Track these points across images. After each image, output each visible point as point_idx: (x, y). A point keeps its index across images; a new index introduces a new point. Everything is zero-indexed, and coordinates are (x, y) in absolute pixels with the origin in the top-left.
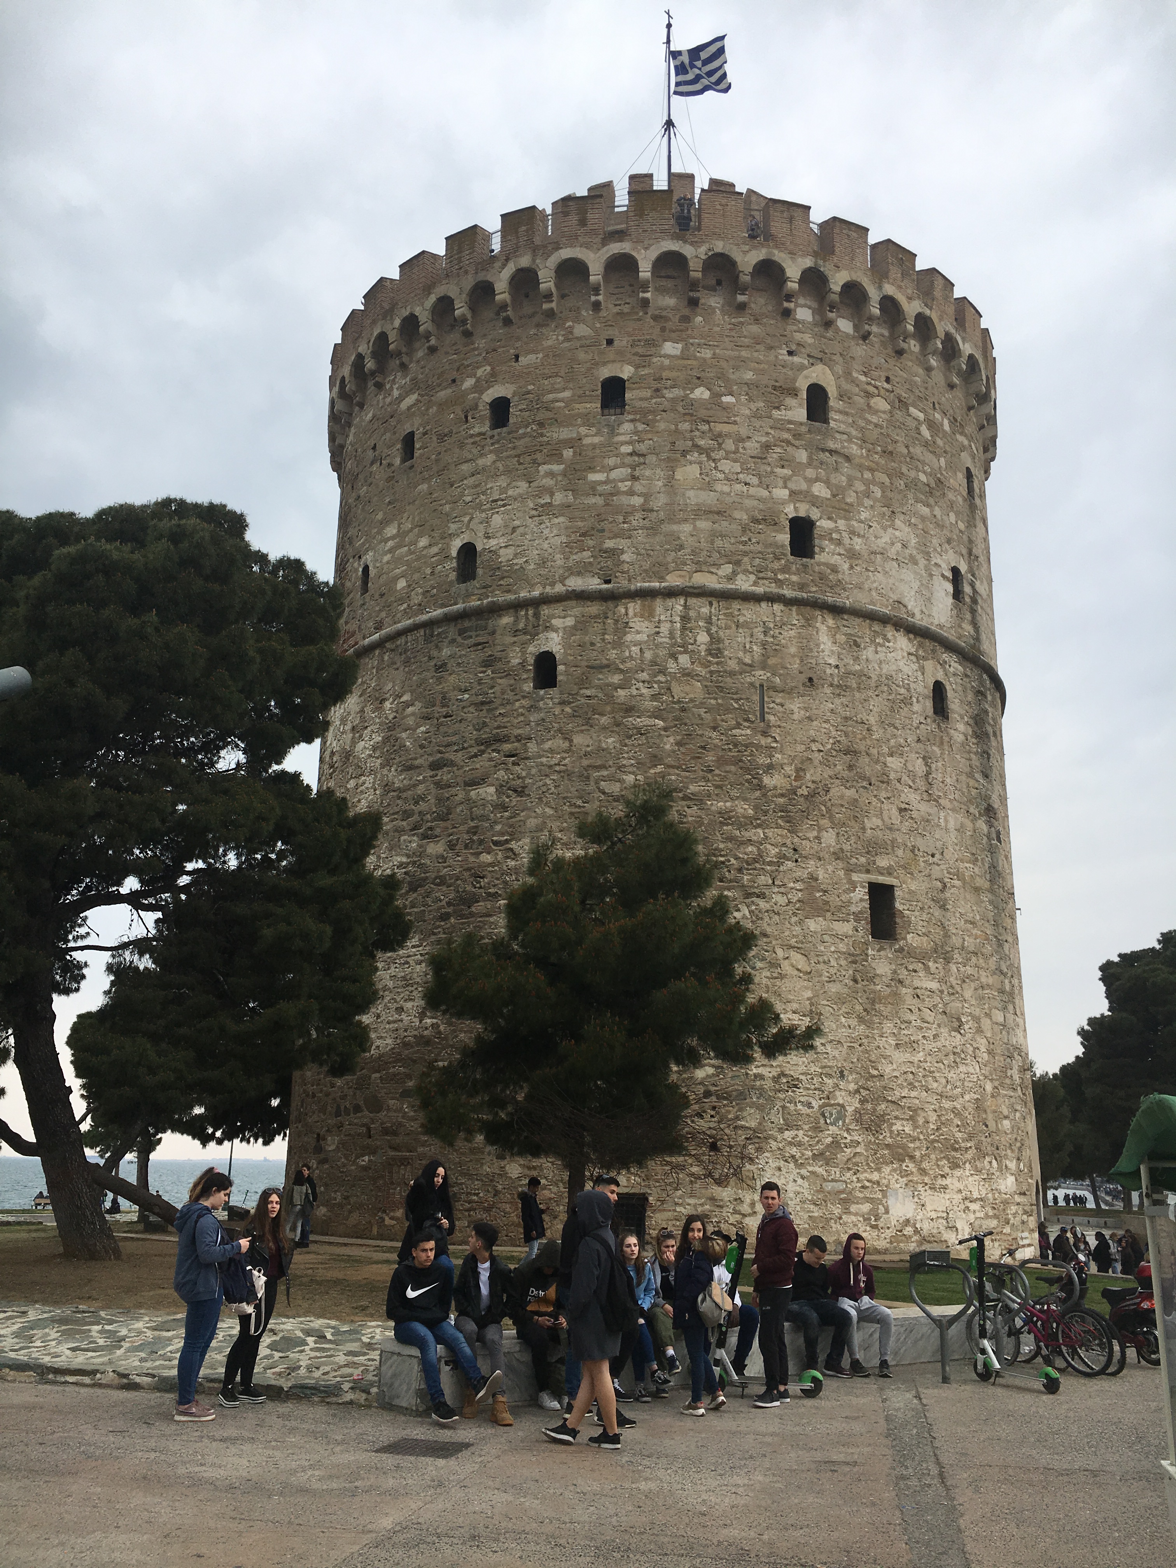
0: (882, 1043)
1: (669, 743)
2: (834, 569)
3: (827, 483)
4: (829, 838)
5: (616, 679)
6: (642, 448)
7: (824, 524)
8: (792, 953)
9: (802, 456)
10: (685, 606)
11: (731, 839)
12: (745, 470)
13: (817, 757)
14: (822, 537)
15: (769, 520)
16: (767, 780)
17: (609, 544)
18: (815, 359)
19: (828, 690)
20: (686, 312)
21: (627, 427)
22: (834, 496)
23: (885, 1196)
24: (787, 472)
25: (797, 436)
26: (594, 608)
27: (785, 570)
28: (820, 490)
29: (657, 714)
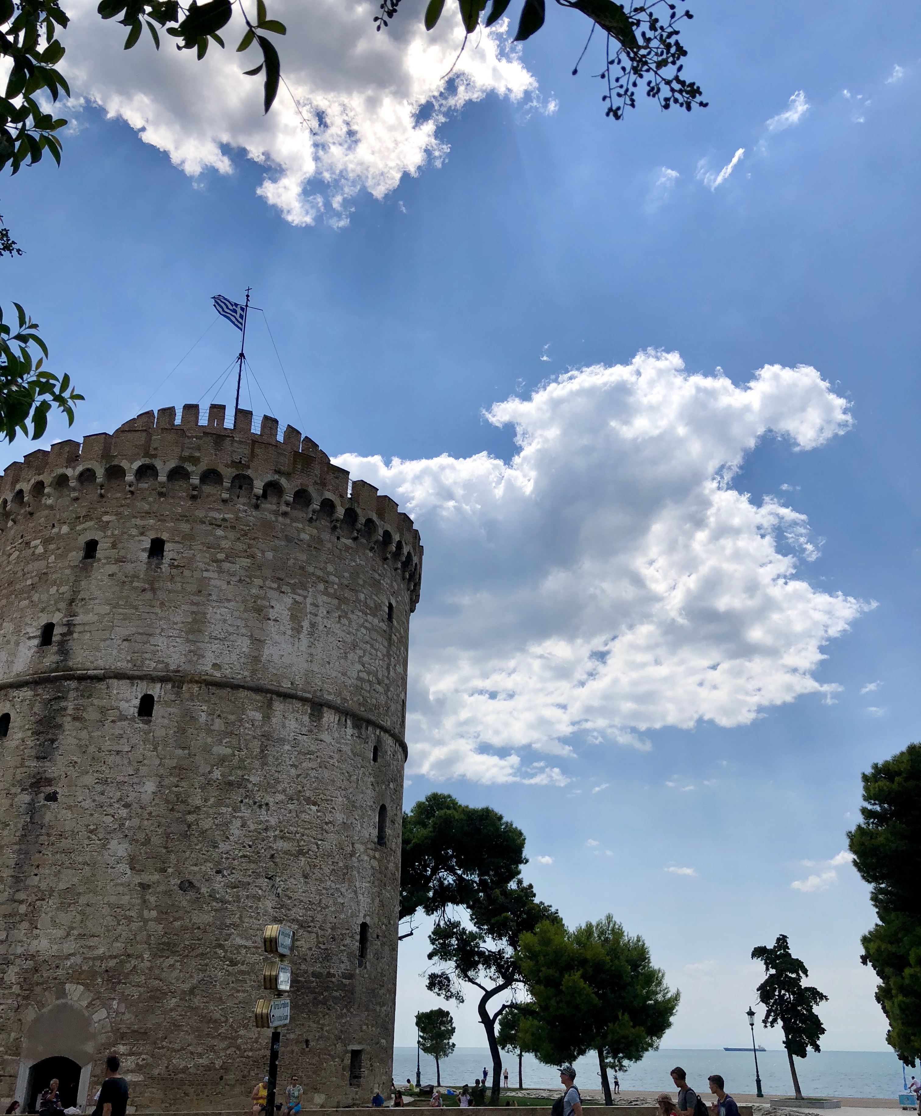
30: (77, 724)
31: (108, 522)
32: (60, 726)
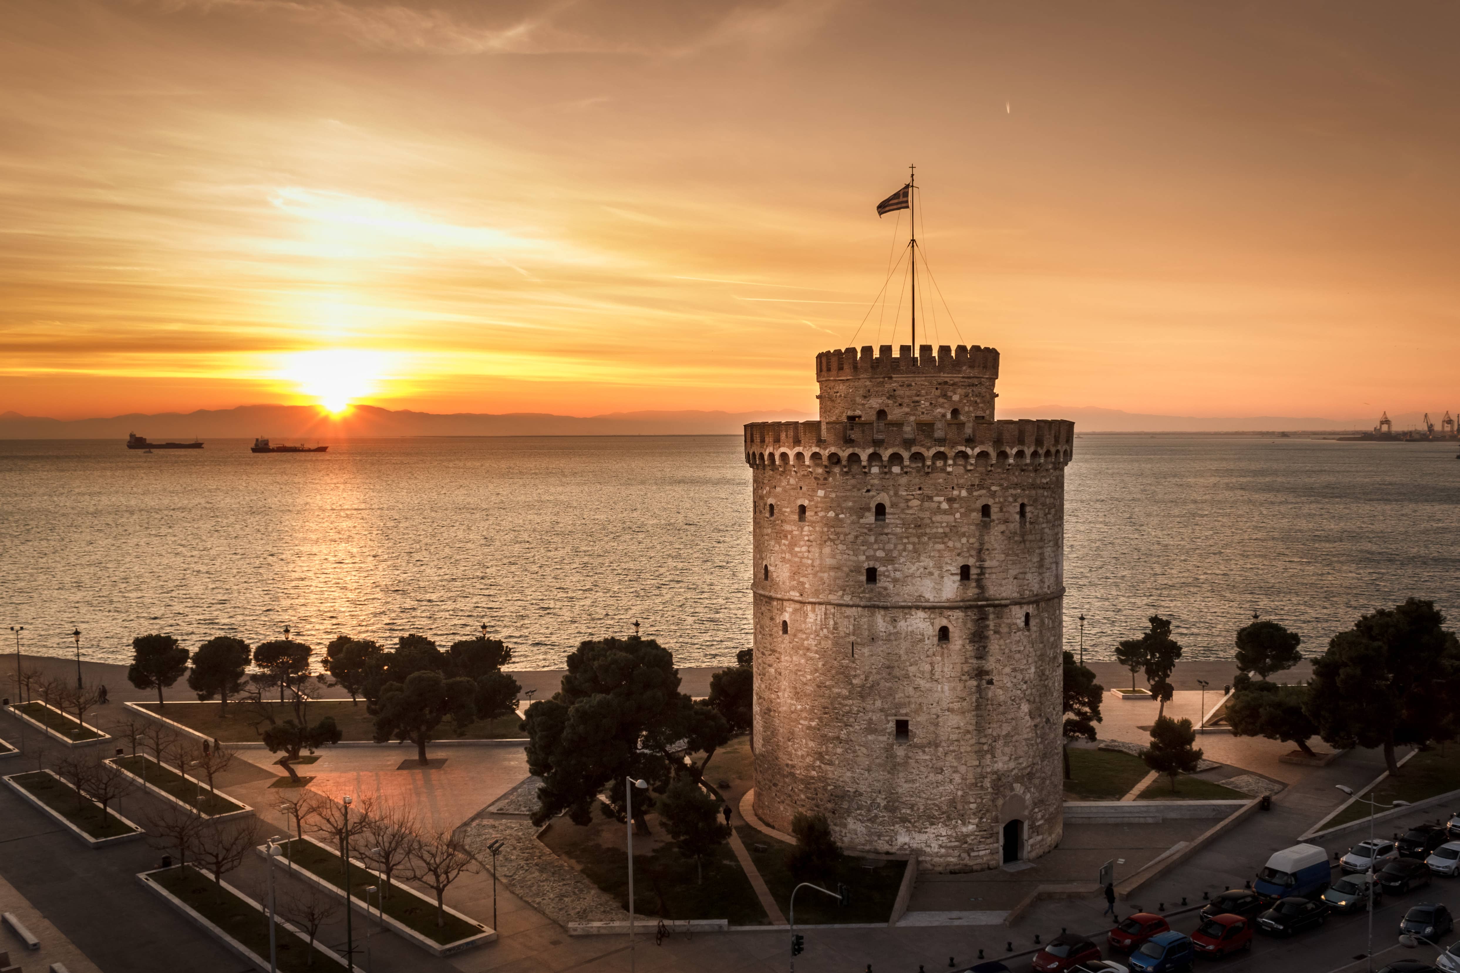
0: (898, 781)
1: (820, 664)
2: (886, 589)
3: (883, 549)
4: (879, 703)
5: (804, 636)
6: (811, 538)
7: (882, 569)
8: (862, 748)
9: (872, 539)
10: (826, 609)
11: (840, 704)
12: (848, 548)
13: (874, 671)
14: (880, 575)
15: (857, 570)
16: (854, 681)
17: (801, 579)
18: (879, 491)
19: (880, 643)
20: (826, 476)
21: (806, 528)
22: (886, 555)
23: (896, 834)
24: (865, 548)
25: (870, 530)
26: (798, 606)
27: (864, 592)
28: (880, 554)
29: (816, 652)
30: (998, 636)
31: (995, 492)
32: (987, 637)
